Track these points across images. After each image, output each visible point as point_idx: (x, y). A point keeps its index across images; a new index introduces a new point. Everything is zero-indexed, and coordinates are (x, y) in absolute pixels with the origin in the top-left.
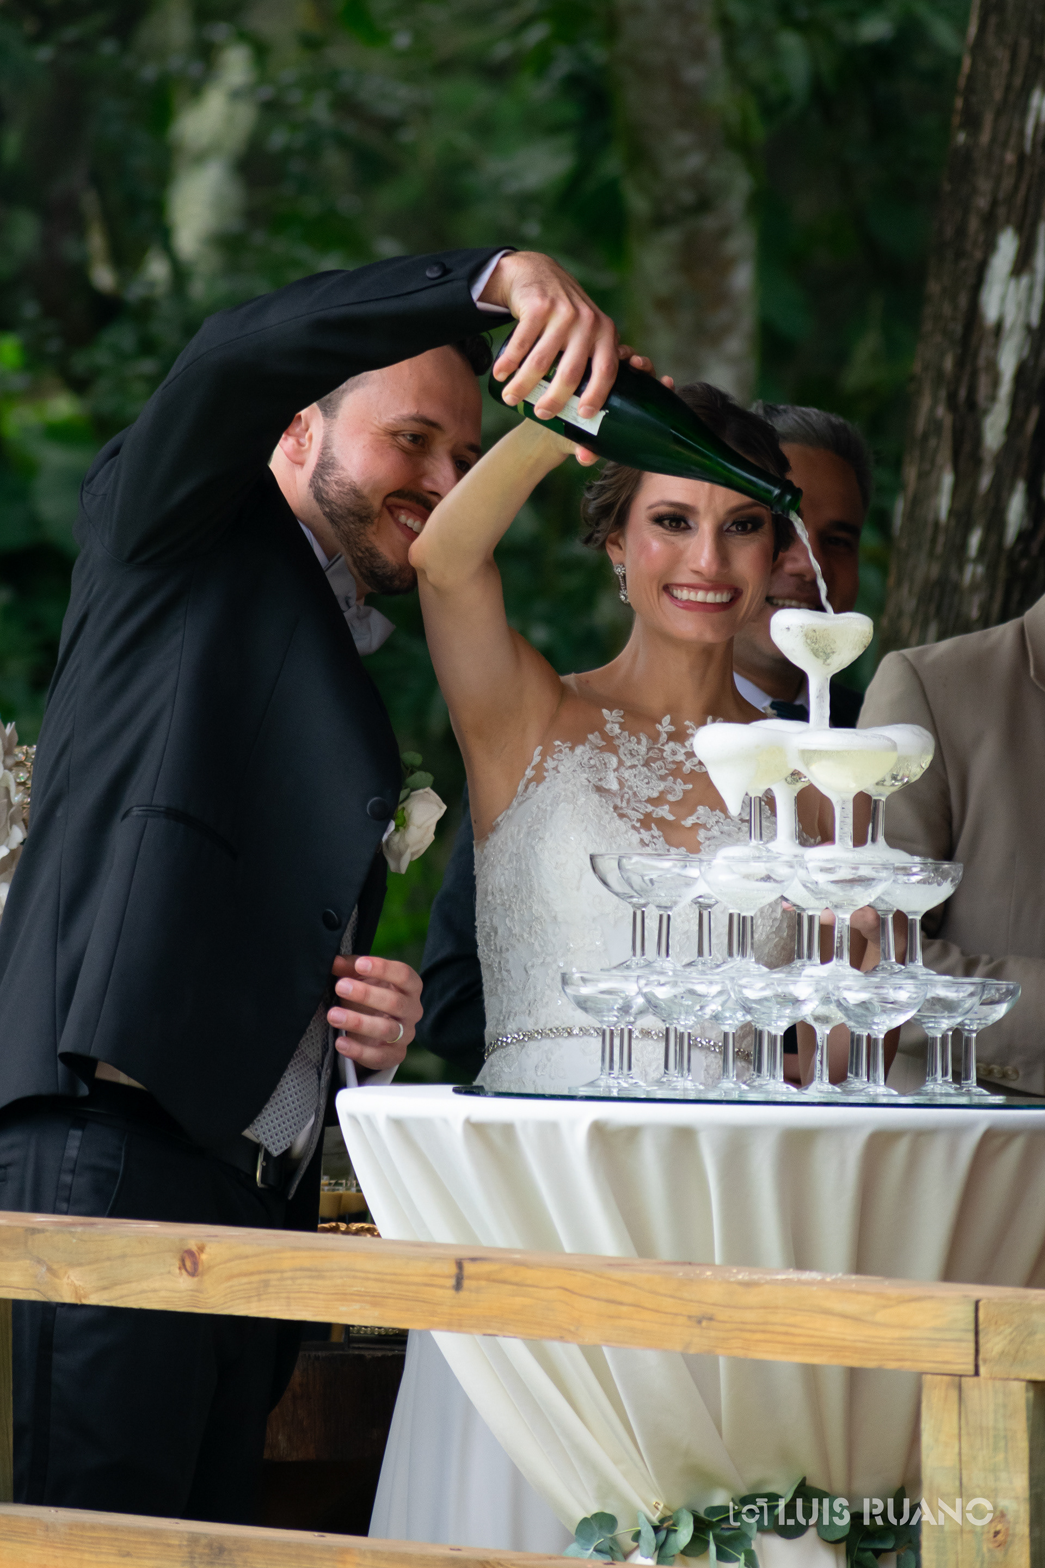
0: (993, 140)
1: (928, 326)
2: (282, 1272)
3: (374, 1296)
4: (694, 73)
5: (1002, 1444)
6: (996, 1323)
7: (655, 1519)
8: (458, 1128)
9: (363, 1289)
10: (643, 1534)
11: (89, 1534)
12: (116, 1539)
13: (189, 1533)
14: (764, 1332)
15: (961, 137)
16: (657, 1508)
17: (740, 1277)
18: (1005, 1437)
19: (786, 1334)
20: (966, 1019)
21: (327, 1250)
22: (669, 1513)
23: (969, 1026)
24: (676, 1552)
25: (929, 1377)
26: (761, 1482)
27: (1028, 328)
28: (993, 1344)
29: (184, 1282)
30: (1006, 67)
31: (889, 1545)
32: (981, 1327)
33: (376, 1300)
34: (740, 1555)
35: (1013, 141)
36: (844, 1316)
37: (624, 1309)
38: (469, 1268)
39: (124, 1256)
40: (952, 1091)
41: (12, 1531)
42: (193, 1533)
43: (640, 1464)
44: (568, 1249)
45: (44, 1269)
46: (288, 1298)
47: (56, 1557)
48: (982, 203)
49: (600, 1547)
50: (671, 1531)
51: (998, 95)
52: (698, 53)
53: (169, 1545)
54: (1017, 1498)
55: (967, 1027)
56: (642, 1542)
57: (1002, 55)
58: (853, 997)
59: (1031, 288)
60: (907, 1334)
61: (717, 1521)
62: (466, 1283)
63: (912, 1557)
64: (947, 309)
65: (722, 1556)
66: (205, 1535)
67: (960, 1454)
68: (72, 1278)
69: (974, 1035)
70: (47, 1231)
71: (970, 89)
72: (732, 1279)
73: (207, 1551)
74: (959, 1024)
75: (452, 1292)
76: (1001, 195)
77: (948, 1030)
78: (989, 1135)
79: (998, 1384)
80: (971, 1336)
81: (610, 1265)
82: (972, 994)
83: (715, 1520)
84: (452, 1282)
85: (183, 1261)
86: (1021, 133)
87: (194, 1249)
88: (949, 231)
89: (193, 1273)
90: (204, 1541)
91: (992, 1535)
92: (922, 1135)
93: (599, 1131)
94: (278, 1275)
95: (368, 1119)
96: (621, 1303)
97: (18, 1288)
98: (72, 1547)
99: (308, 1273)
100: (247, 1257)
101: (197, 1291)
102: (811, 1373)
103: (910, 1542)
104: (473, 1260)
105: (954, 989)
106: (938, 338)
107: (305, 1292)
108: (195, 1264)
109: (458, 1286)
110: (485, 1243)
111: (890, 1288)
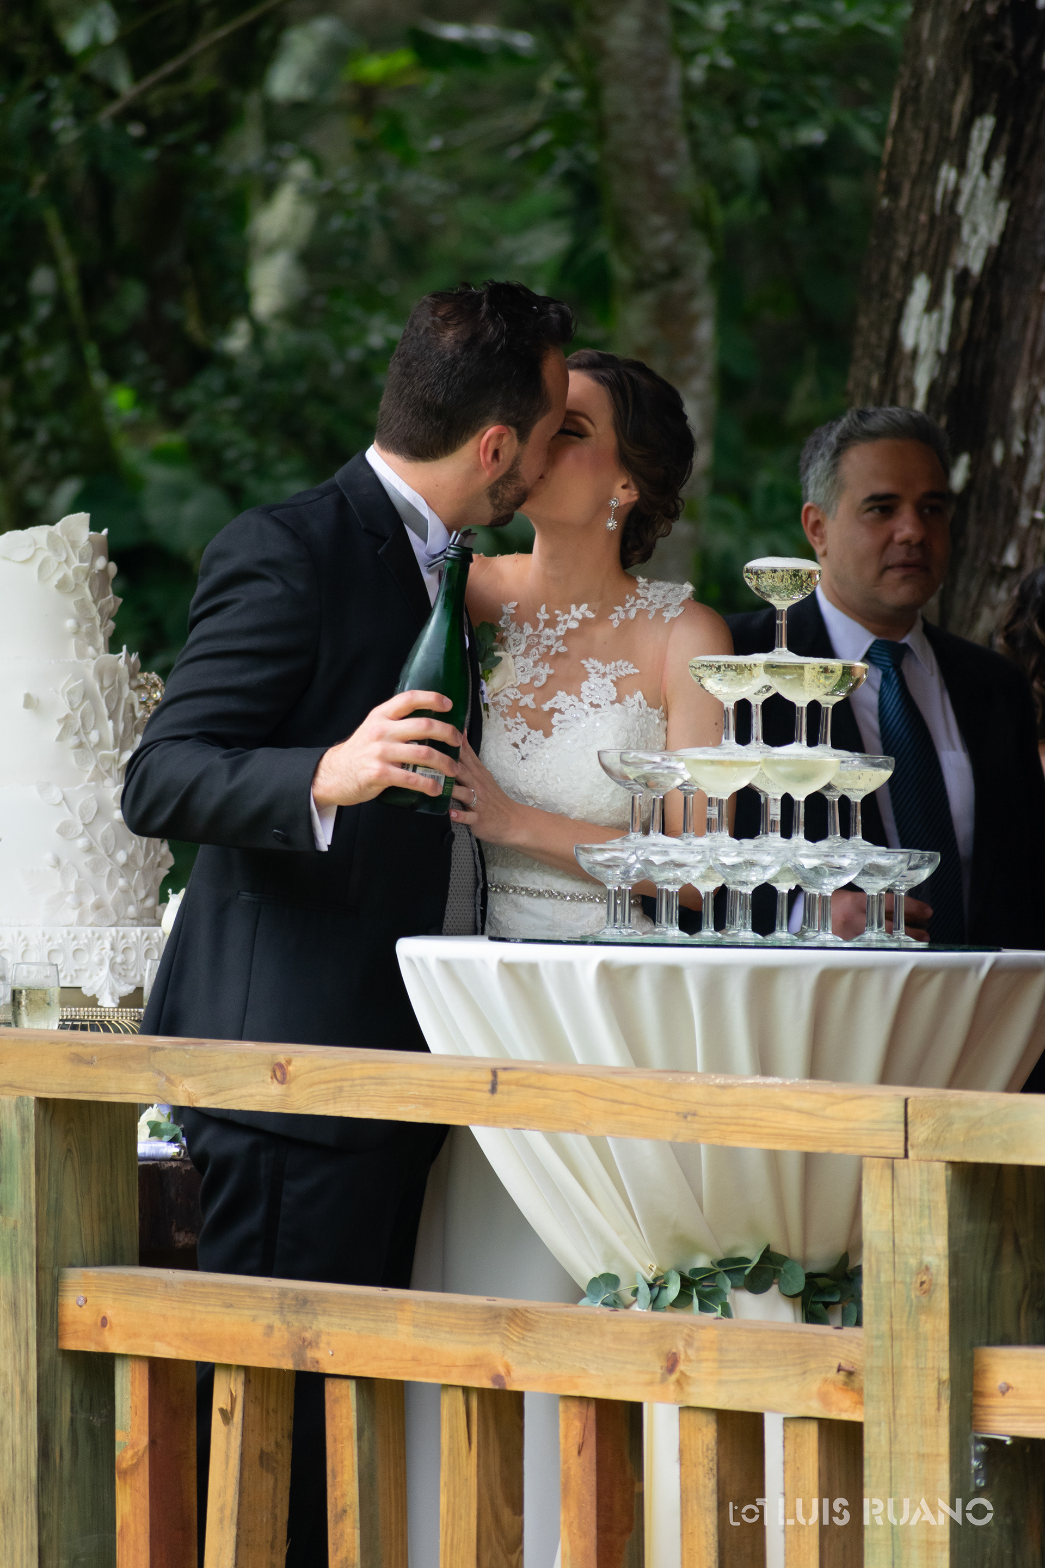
0: (910, 204)
1: (858, 352)
2: (353, 1080)
3: (426, 1099)
4: (666, 168)
5: (927, 1212)
6: (922, 1116)
7: (650, 1278)
8: (493, 967)
9: (417, 1093)
10: (640, 1290)
11: (200, 1290)
12: (221, 1294)
13: (279, 1288)
14: (736, 1124)
15: (885, 202)
16: (651, 1270)
17: (718, 1081)
18: (929, 1207)
19: (754, 1126)
20: (896, 881)
21: (388, 1062)
22: (661, 1274)
23: (899, 886)
24: (667, 1304)
25: (868, 1159)
26: (735, 1249)
27: (938, 354)
28: (919, 1133)
29: (275, 1089)
30: (920, 146)
31: (836, 1299)
32: (909, 1120)
33: (427, 1102)
34: (718, 1307)
35: (926, 205)
36: (800, 1111)
37: (625, 1107)
38: (502, 1076)
39: (227, 1068)
40: (886, 939)
41: (139, 1288)
42: (283, 1288)
43: (638, 1235)
44: (580, 1060)
45: (164, 1080)
46: (358, 1101)
47: (174, 1308)
48: (902, 254)
49: (606, 1301)
50: (663, 1288)
51: (914, 168)
52: (670, 152)
53: (264, 1298)
54: (938, 1255)
55: (897, 888)
56: (639, 1296)
57: (917, 136)
58: (809, 863)
59: (940, 322)
60: (851, 1125)
61: (699, 1280)
62: (500, 1088)
63: (854, 1308)
64: (873, 339)
65: (703, 1308)
66: (292, 1290)
67: (893, 1220)
68: (186, 1086)
69: (903, 894)
70: (166, 1049)
71: (892, 163)
72: (711, 1083)
73: (294, 1302)
74: (891, 885)
75: (488, 1095)
76: (917, 248)
77: (882, 890)
78: (916, 972)
79: (924, 1164)
80: (902, 1126)
81: (614, 1073)
82: (902, 862)
83: (697, 1279)
84: (489, 1087)
85: (274, 1072)
86: (932, 198)
87: (283, 1062)
88: (875, 277)
89: (282, 1082)
90: (291, 1295)
91: (918, 1284)
92: (861, 972)
93: (605, 969)
94: (350, 1083)
95: (422, 960)
96: (623, 1103)
97: (142, 1094)
98: (186, 1300)
99: (374, 1081)
100: (325, 1068)
101: (285, 1095)
102: (773, 1157)
103: (853, 1296)
104: (505, 1069)
105: (887, 857)
106: (866, 362)
107: (371, 1096)
108: (284, 1074)
109: (493, 1090)
110: (513, 1057)
111: (837, 1089)
